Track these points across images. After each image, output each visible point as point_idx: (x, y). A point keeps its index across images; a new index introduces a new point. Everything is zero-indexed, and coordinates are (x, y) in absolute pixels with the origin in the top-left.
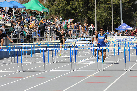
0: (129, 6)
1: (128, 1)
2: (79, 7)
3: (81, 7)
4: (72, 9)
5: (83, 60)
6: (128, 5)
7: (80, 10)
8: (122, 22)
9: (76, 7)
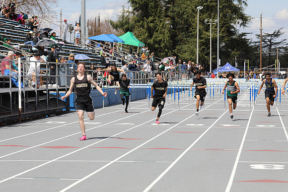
0: (227, 41)
1: (227, 35)
2: (164, 40)
4: (155, 42)
6: (226, 39)
7: (166, 45)
8: (219, 61)
9: (160, 41)
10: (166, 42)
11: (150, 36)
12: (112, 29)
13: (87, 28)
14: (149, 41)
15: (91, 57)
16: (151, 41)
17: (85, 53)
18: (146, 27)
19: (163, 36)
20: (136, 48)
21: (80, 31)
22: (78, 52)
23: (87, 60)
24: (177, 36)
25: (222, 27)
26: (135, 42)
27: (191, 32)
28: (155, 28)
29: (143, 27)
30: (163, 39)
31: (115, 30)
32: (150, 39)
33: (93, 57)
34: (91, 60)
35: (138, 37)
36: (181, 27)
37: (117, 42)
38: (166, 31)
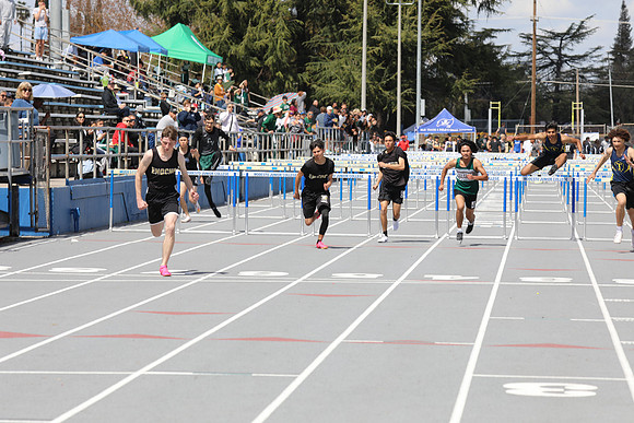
2: (274, 49)
3: (281, 48)
7: (278, 61)
8: (421, 106)
9: (264, 49)
10: (279, 54)
11: (237, 37)
12: (134, 17)
13: (65, 12)
14: (233, 48)
15: (77, 92)
16: (238, 49)
17: (62, 82)
18: (225, 11)
19: (272, 37)
20: (198, 67)
21: (48, 22)
22: (42, 79)
23: (66, 100)
24: (309, 37)
25: (430, 13)
26: (196, 53)
27: (347, 26)
28: (251, 13)
29: (218, 11)
30: (270, 45)
31: (141, 19)
32: (237, 43)
33: (83, 92)
34: (78, 100)
35: (203, 38)
36: (320, 11)
37: (147, 51)
38: (280, 24)
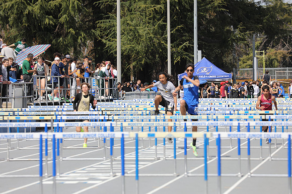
3: (73, 7)
4: (46, 12)
5: (77, 170)
9: (58, 8)
10: (72, 13)
